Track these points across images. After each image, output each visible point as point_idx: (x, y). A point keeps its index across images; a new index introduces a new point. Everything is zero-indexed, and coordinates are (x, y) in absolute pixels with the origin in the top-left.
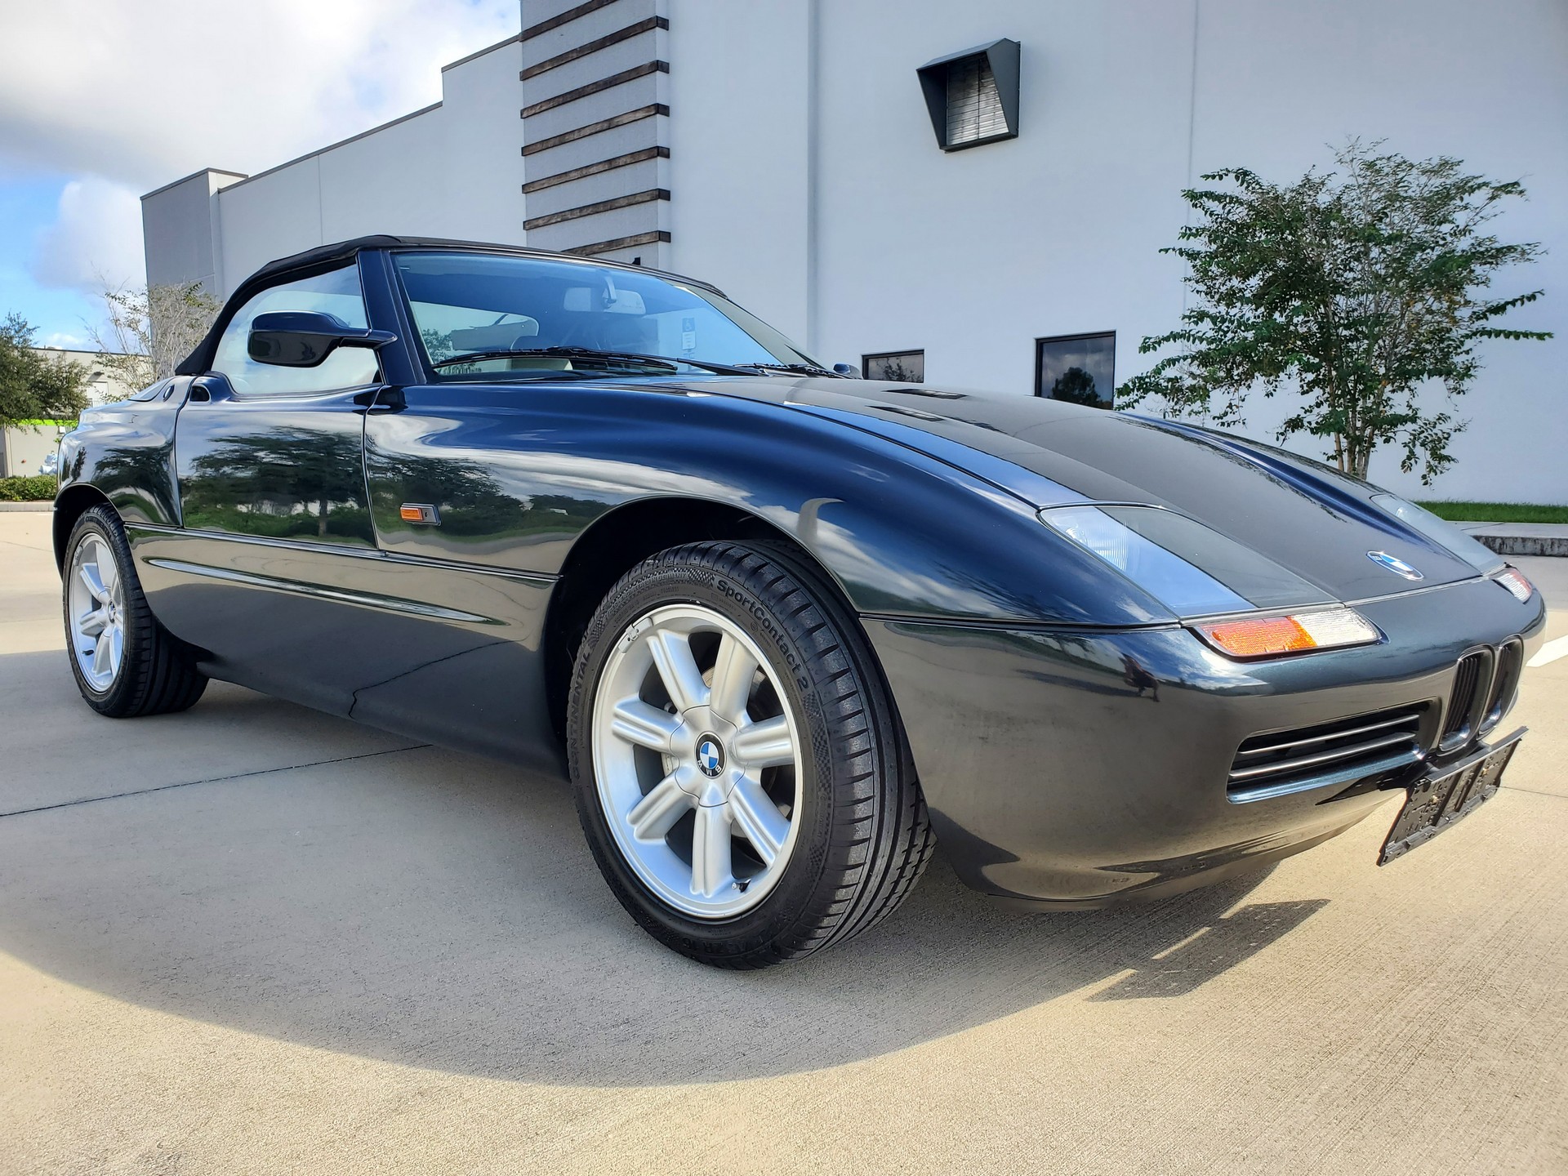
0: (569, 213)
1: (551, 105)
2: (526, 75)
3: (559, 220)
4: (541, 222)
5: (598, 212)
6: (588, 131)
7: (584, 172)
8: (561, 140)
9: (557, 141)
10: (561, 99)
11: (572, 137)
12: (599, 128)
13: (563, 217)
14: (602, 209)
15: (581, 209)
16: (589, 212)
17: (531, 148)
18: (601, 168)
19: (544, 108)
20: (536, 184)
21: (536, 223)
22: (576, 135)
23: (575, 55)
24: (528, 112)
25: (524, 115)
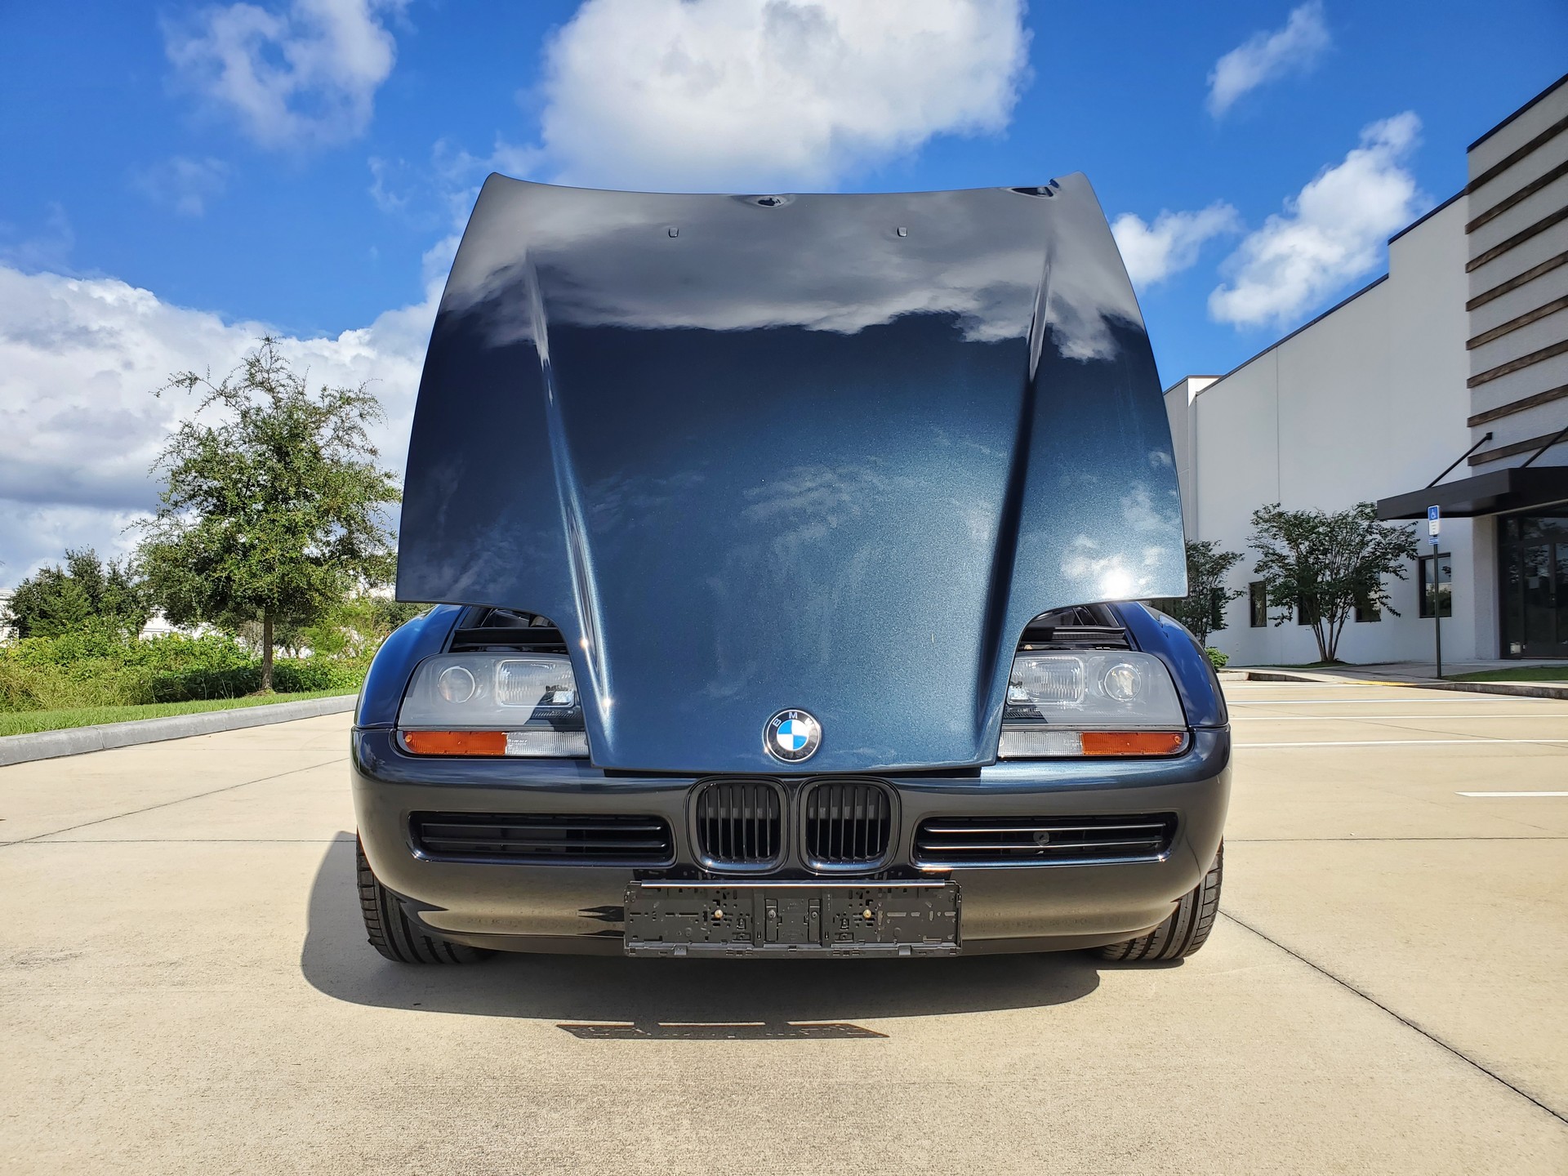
0: (1519, 361)
1: (1499, 252)
2: (1472, 227)
3: (1507, 371)
4: (1486, 377)
5: (1551, 357)
6: (1540, 271)
7: (1536, 315)
8: (1510, 286)
9: (1505, 287)
10: (1510, 244)
11: (1521, 281)
12: (1552, 265)
13: (1512, 367)
14: (1555, 352)
15: (1532, 356)
16: (1541, 357)
17: (1476, 301)
18: (1555, 307)
19: (1490, 257)
20: (1482, 338)
21: (1481, 379)
22: (1526, 278)
23: (1525, 194)
24: (1473, 265)
25: (1470, 269)
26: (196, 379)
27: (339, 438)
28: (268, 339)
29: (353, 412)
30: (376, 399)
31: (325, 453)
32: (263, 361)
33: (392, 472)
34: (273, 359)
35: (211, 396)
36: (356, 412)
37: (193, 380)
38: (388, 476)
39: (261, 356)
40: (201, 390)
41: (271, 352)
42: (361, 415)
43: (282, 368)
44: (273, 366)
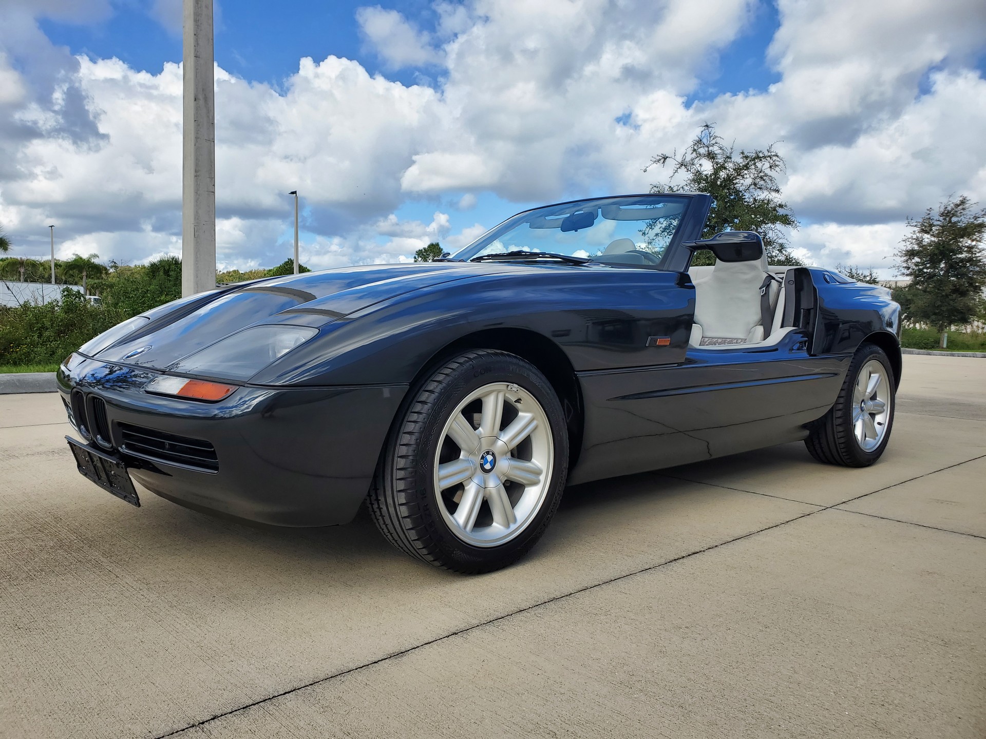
26: (667, 157)
27: (755, 184)
28: (707, 126)
29: (764, 165)
30: (778, 154)
31: (747, 195)
32: (705, 141)
33: (783, 203)
34: (712, 138)
35: (678, 166)
36: (767, 165)
37: (665, 158)
38: (781, 206)
39: (703, 136)
40: (671, 164)
41: (710, 133)
42: (771, 167)
43: (716, 143)
44: (712, 142)
